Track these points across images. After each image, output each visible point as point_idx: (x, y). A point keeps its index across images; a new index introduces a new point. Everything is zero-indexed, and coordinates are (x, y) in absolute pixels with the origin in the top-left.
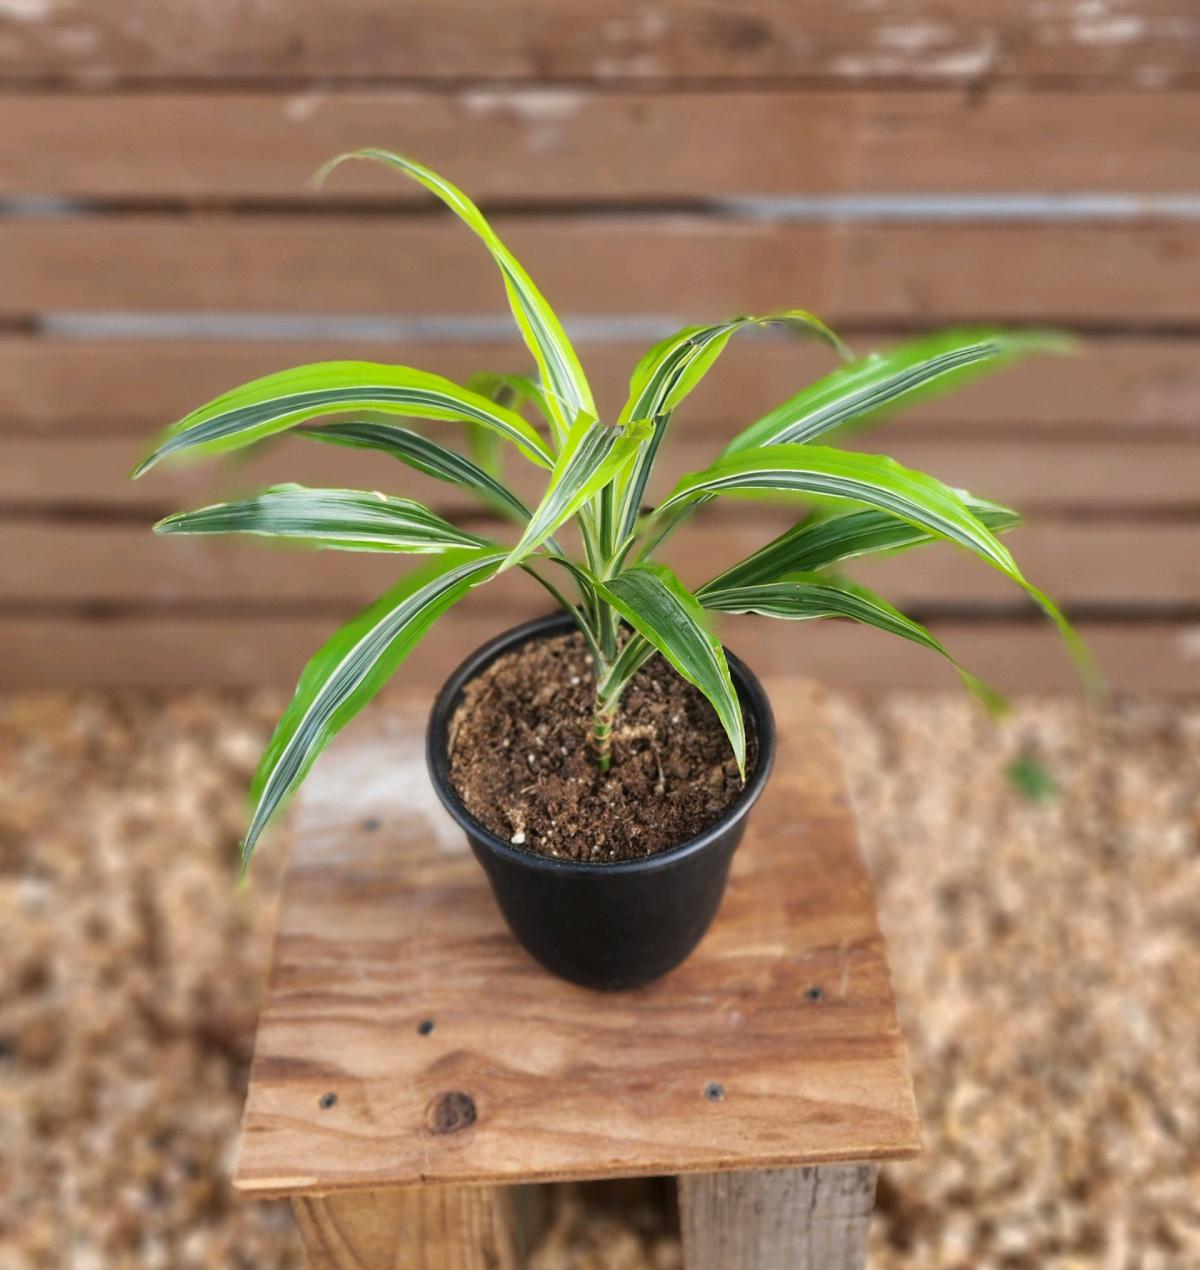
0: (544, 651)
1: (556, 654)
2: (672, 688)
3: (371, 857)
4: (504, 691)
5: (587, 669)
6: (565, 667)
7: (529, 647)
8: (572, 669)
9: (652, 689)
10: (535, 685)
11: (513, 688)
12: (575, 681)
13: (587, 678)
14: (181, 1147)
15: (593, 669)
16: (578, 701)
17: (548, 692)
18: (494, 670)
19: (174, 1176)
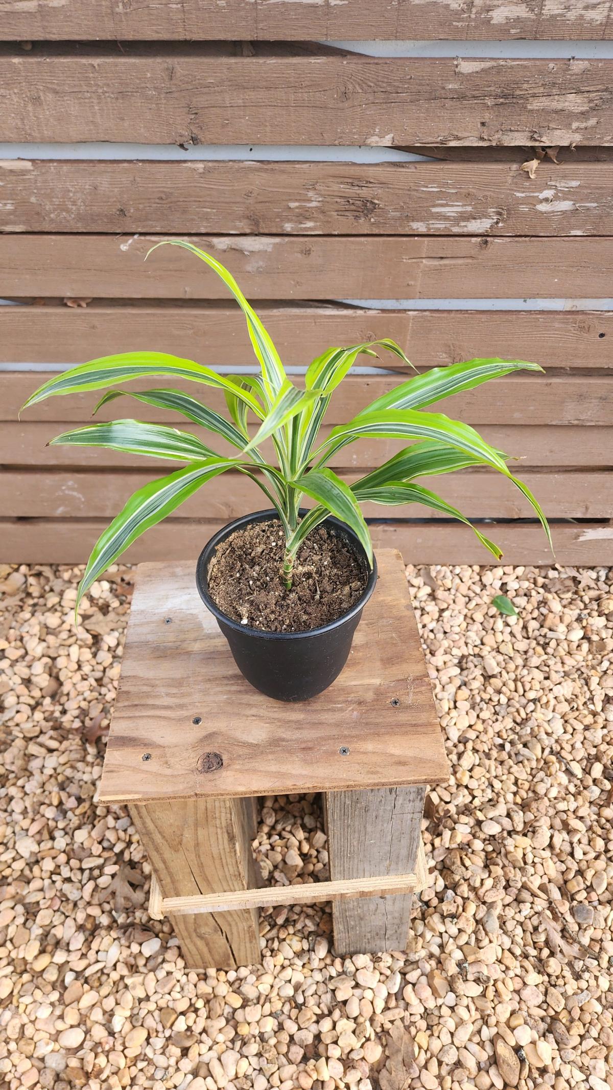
0: (257, 529)
1: (264, 531)
2: (324, 548)
3: (169, 637)
4: (236, 549)
5: (279, 538)
6: (268, 537)
7: (249, 527)
8: (272, 538)
9: (313, 548)
10: (253, 547)
11: (241, 548)
12: (274, 544)
13: (280, 543)
14: (73, 789)
15: (283, 539)
16: (275, 554)
17: (259, 550)
18: (231, 538)
19: (71, 803)
